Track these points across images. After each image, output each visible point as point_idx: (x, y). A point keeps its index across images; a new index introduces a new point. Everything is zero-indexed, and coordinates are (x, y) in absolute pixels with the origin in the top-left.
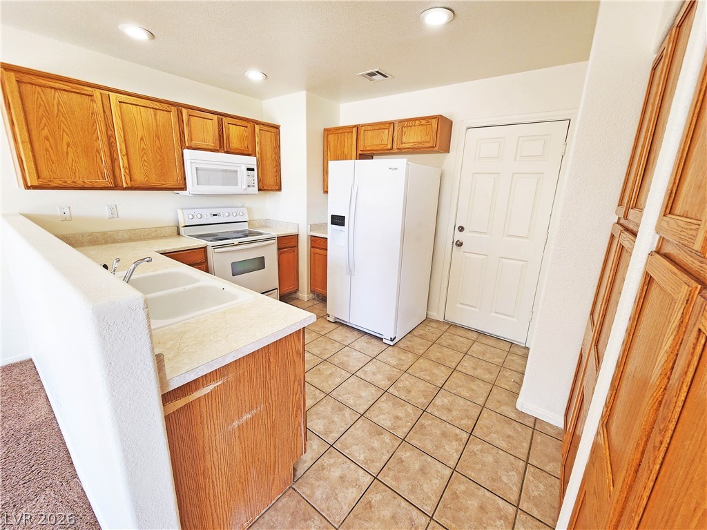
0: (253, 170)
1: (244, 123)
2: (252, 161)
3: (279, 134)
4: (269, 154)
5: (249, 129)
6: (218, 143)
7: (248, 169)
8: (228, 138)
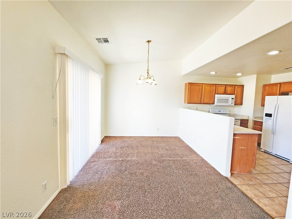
0: (233, 99)
1: (232, 86)
2: (233, 96)
3: (243, 88)
4: (239, 94)
5: (234, 88)
6: (224, 92)
7: (232, 99)
8: (227, 91)
